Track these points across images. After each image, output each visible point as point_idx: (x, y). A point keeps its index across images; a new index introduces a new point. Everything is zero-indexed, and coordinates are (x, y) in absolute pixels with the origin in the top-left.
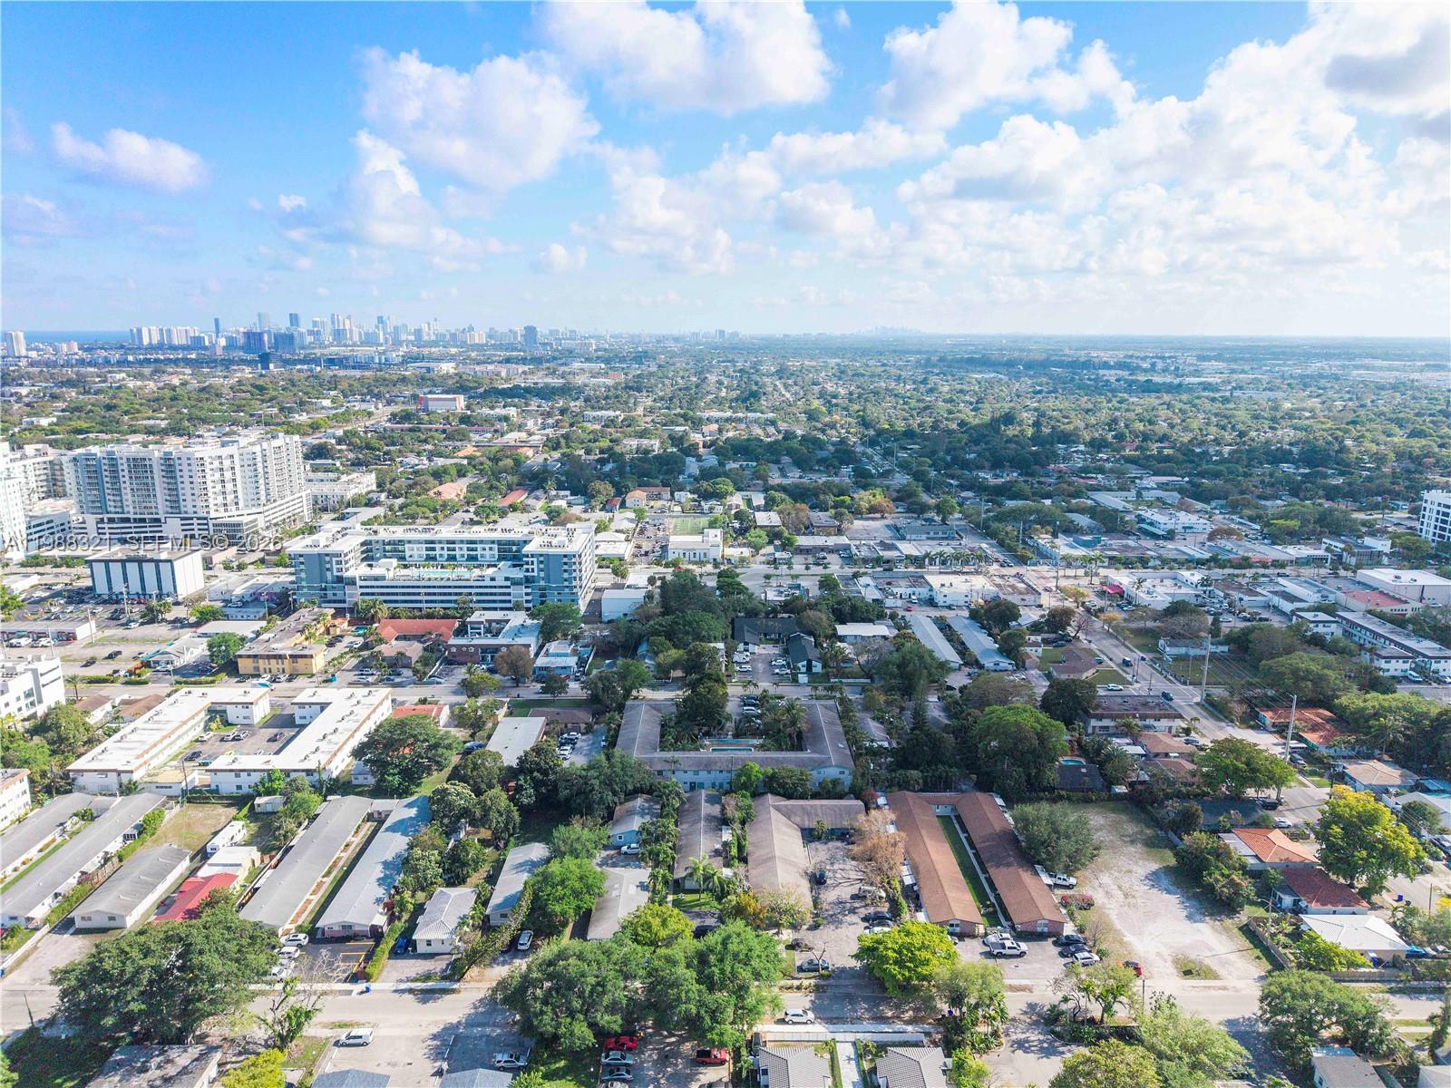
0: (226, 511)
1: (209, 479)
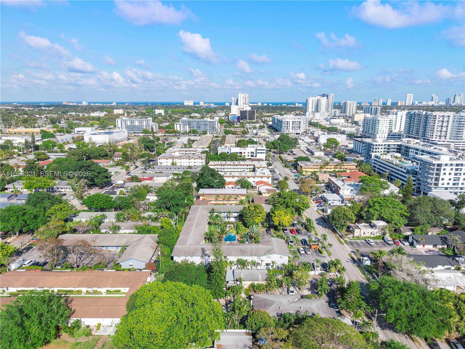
0: (440, 138)
1: (436, 124)
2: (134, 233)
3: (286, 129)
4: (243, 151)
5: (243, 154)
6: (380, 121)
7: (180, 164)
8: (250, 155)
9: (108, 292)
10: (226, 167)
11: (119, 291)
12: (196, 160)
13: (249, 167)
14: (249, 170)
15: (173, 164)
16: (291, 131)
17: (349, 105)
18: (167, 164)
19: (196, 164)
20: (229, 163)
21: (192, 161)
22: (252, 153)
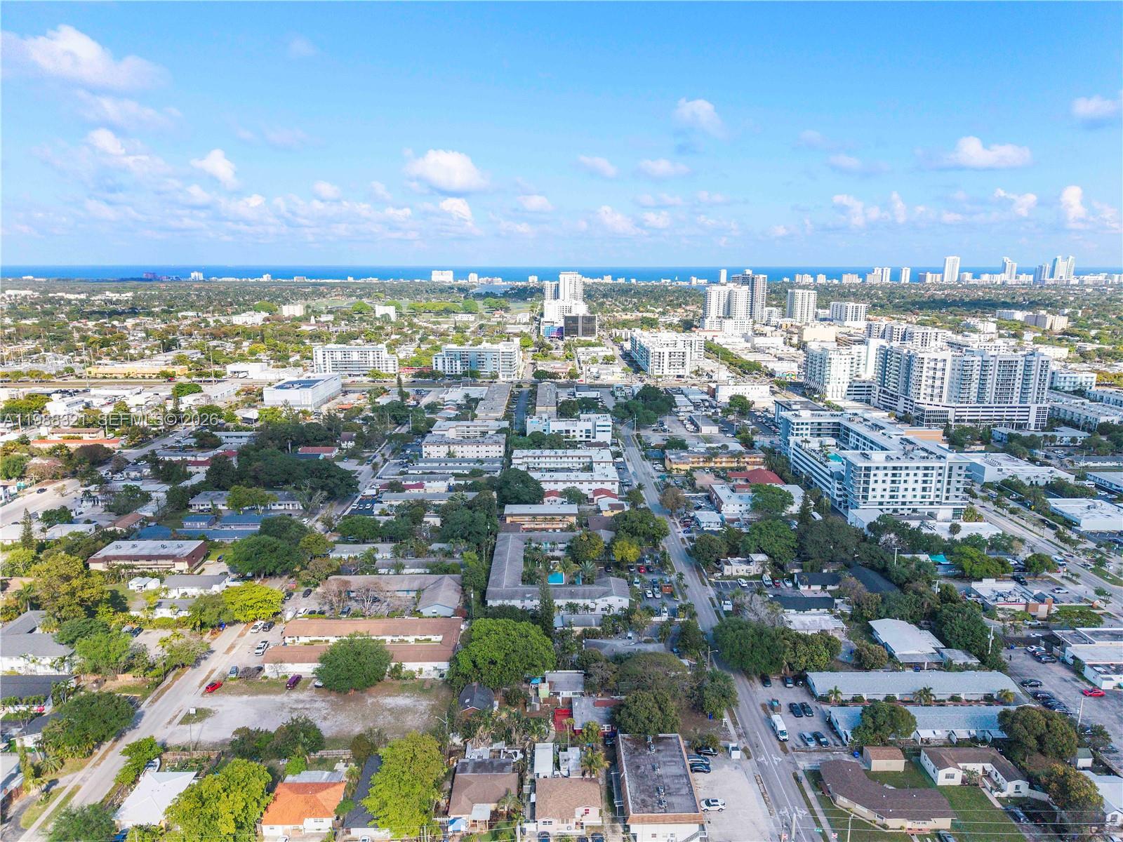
2: (425, 573)
3: (657, 367)
4: (572, 429)
5: (572, 434)
6: (832, 361)
7: (462, 455)
8: (584, 434)
9: (417, 640)
10: (543, 459)
11: (429, 640)
12: (490, 448)
13: (582, 460)
14: (581, 466)
15: (450, 455)
16: (666, 372)
17: (800, 297)
18: (438, 454)
19: (490, 454)
20: (547, 452)
21: (483, 448)
22: (588, 431)
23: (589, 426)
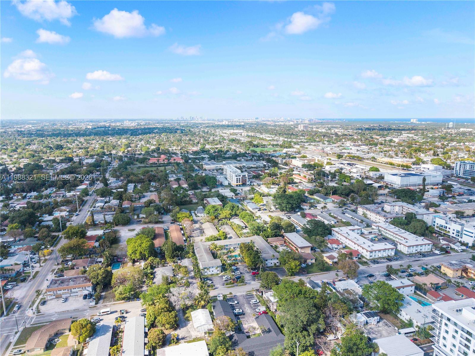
8: (455, 232)
22: (458, 232)
23: (459, 228)
